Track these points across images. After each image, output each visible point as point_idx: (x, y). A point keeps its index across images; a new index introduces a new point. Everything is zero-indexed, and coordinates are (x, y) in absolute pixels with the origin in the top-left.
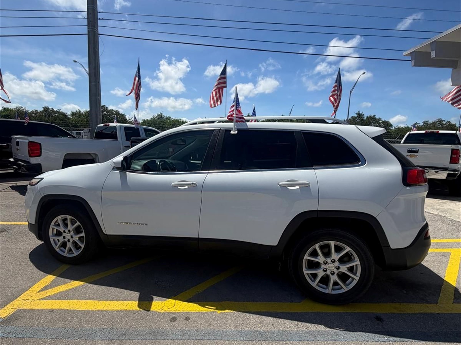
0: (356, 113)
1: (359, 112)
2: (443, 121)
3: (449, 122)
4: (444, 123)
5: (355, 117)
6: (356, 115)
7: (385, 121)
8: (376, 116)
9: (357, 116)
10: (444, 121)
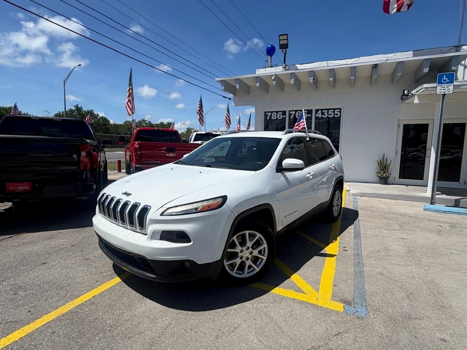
0: (74, 105)
1: (77, 105)
2: (145, 121)
3: (150, 122)
4: (147, 122)
5: (73, 110)
6: (74, 108)
7: (102, 117)
8: (94, 111)
9: (76, 110)
10: (147, 121)
